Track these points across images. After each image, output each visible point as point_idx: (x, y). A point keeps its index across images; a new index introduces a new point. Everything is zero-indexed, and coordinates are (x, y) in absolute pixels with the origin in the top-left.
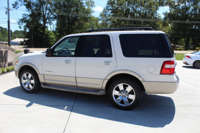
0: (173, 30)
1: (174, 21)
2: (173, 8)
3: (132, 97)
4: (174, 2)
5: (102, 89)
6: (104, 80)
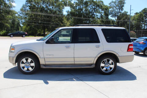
1: (74, 17)
2: (73, 8)
3: (112, 66)
4: (73, 4)
5: (93, 64)
6: (95, 57)
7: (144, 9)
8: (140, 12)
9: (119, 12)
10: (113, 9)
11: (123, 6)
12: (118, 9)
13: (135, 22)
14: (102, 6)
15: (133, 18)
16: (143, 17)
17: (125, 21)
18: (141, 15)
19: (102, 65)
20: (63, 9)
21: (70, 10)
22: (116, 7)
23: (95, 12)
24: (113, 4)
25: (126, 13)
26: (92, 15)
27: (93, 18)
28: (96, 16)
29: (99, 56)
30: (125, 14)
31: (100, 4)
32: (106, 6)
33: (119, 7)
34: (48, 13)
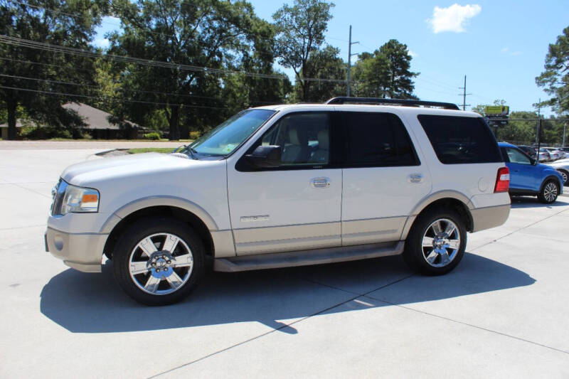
0: (138, 86)
2: (133, 24)
3: (454, 244)
4: (134, 8)
5: (400, 241)
6: (408, 217)
7: (389, 43)
8: (376, 52)
9: (309, 48)
10: (288, 35)
11: (323, 27)
12: (304, 37)
13: (361, 85)
14: (248, 24)
15: (354, 71)
16: (388, 69)
17: (327, 83)
18: (381, 62)
19: (427, 241)
20: (95, 23)
21: (121, 32)
22: (299, 27)
23: (223, 45)
24: (288, 16)
25: (333, 51)
26: (212, 54)
27: (217, 65)
28: (224, 58)
29: (418, 212)
30: (329, 58)
31: (241, 16)
32: (263, 23)
33: (310, 30)
34: (30, 39)
